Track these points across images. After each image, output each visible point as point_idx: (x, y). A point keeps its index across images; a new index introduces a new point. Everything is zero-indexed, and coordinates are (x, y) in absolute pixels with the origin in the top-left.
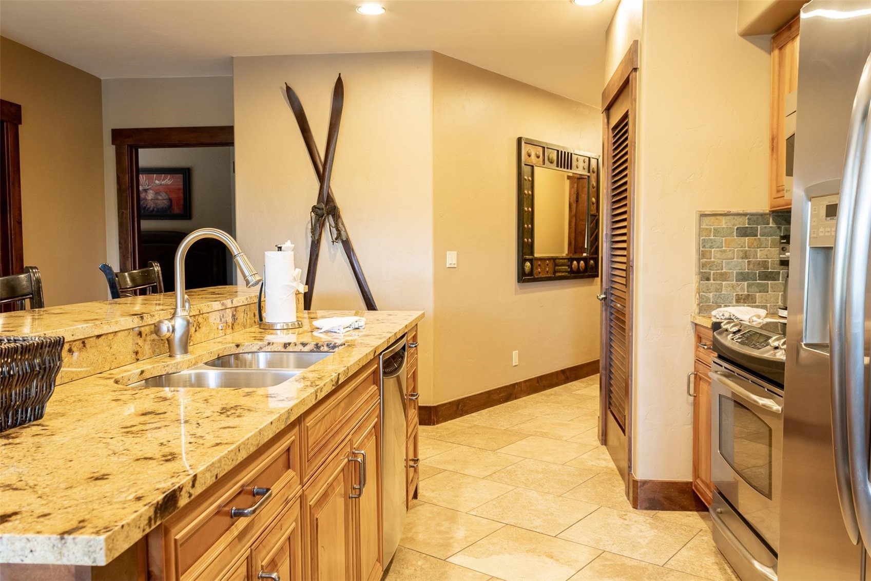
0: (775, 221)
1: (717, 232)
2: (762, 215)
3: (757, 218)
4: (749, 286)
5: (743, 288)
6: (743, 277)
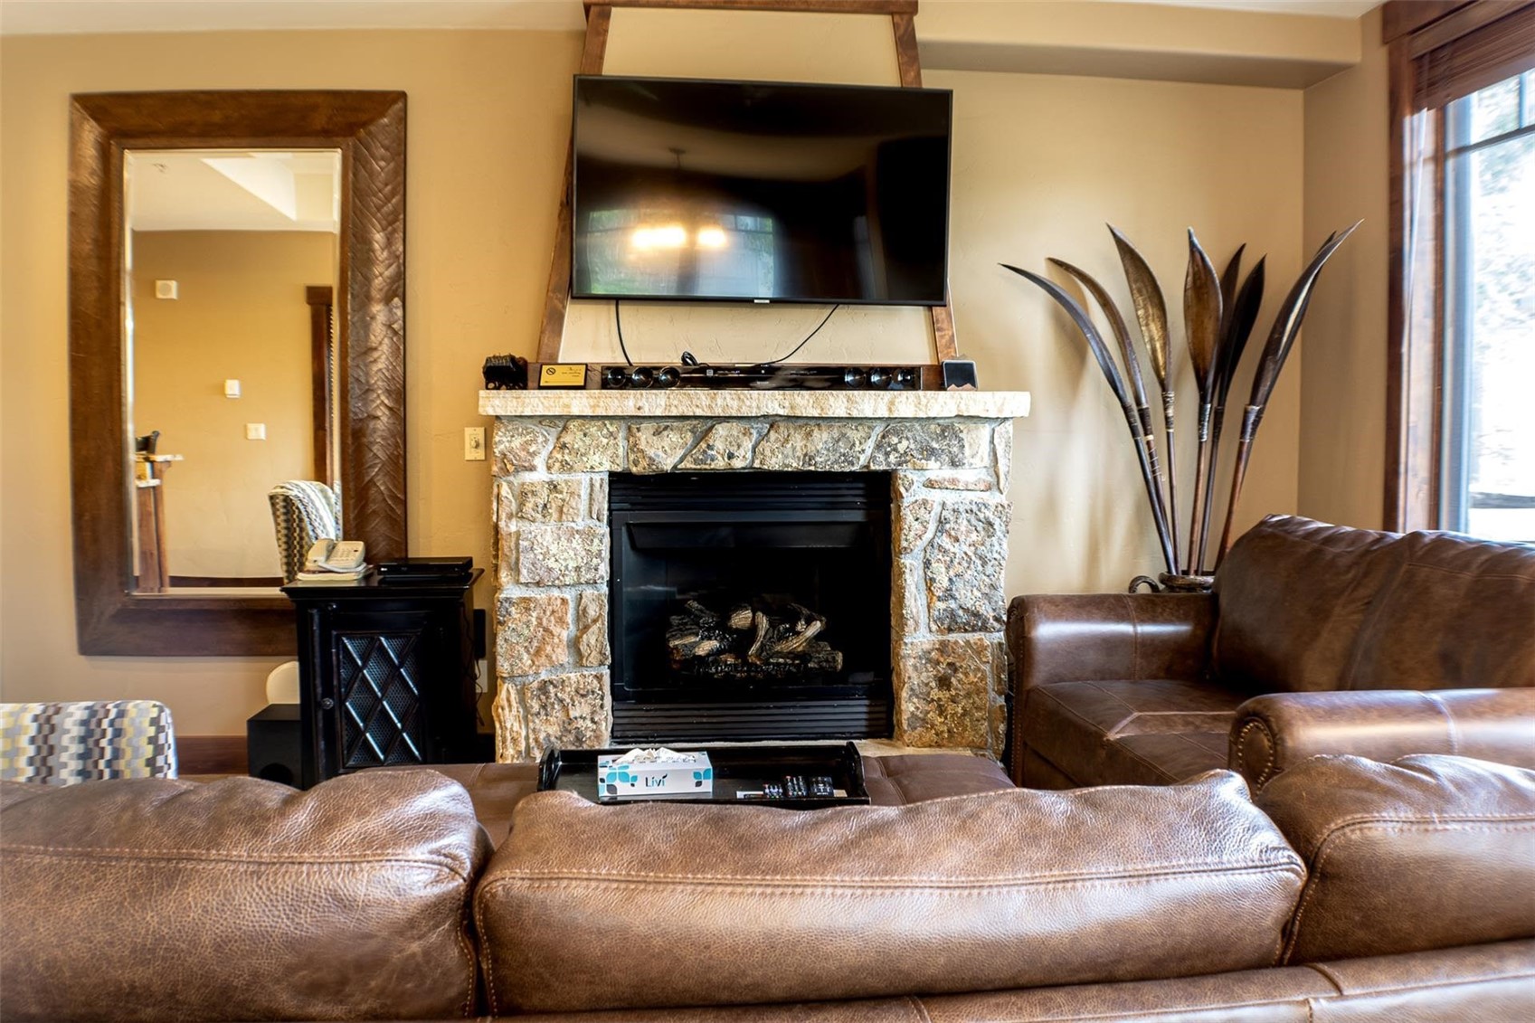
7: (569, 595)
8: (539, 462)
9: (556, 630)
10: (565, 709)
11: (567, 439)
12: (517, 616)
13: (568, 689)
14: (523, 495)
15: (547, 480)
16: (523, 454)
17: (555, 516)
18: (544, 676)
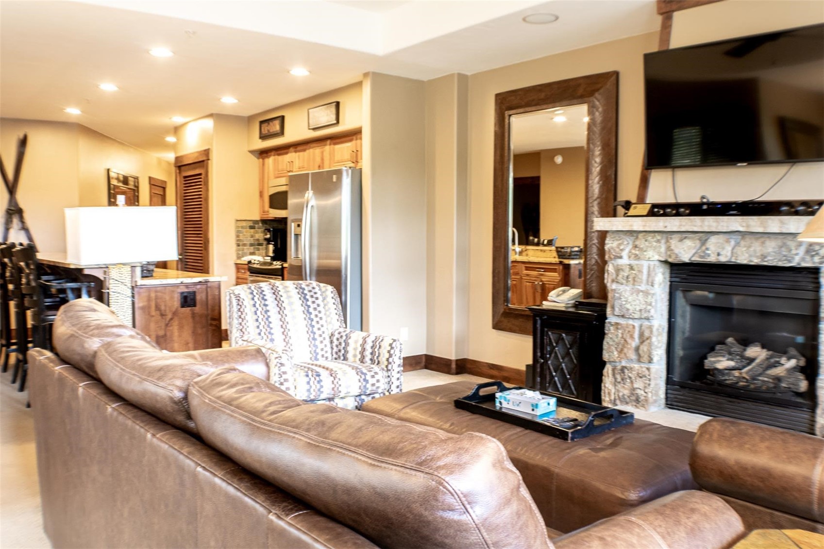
0: (262, 224)
1: (242, 227)
2: (257, 221)
3: (256, 222)
4: (254, 248)
5: (252, 249)
6: (251, 245)
7: (637, 324)
8: (625, 254)
9: (629, 341)
10: (632, 382)
11: (637, 243)
12: (613, 331)
13: (634, 372)
14: (618, 270)
15: (628, 263)
16: (617, 250)
17: (632, 282)
18: (624, 364)
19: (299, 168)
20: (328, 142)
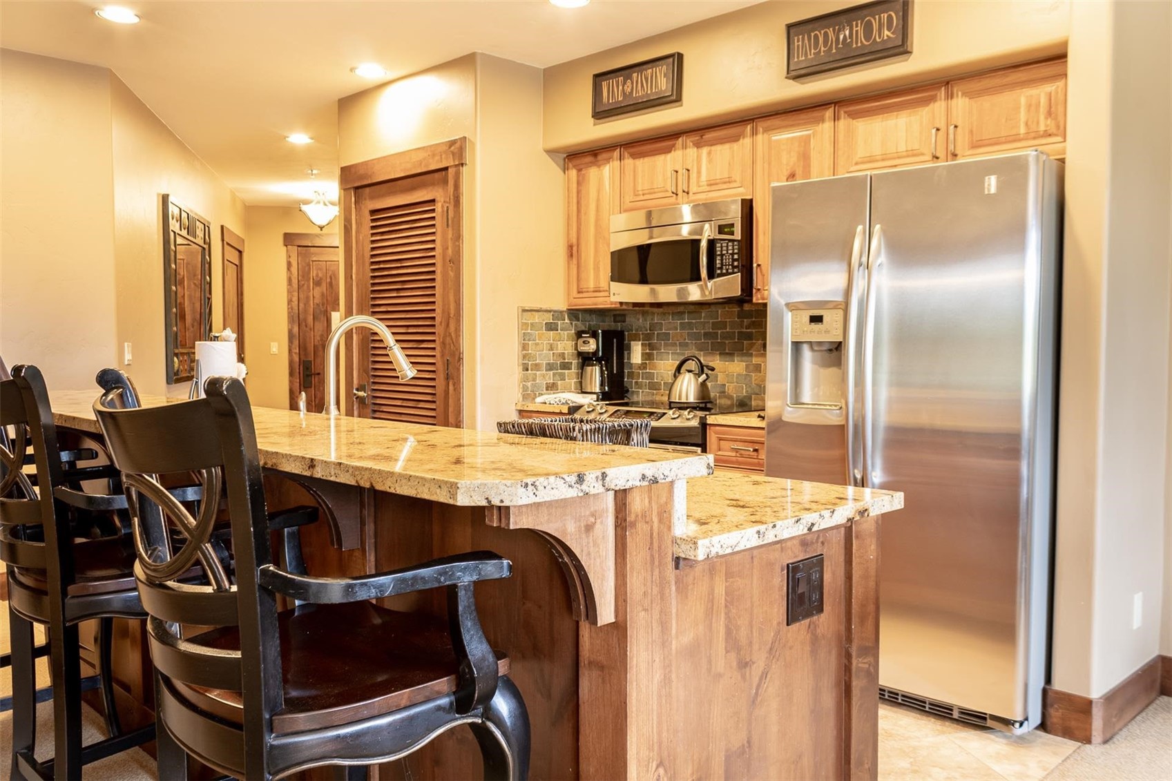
0: (571, 318)
1: (533, 326)
2: (562, 312)
3: (558, 314)
4: (554, 374)
5: (550, 377)
6: (550, 367)
19: (711, 185)
20: (829, 113)
